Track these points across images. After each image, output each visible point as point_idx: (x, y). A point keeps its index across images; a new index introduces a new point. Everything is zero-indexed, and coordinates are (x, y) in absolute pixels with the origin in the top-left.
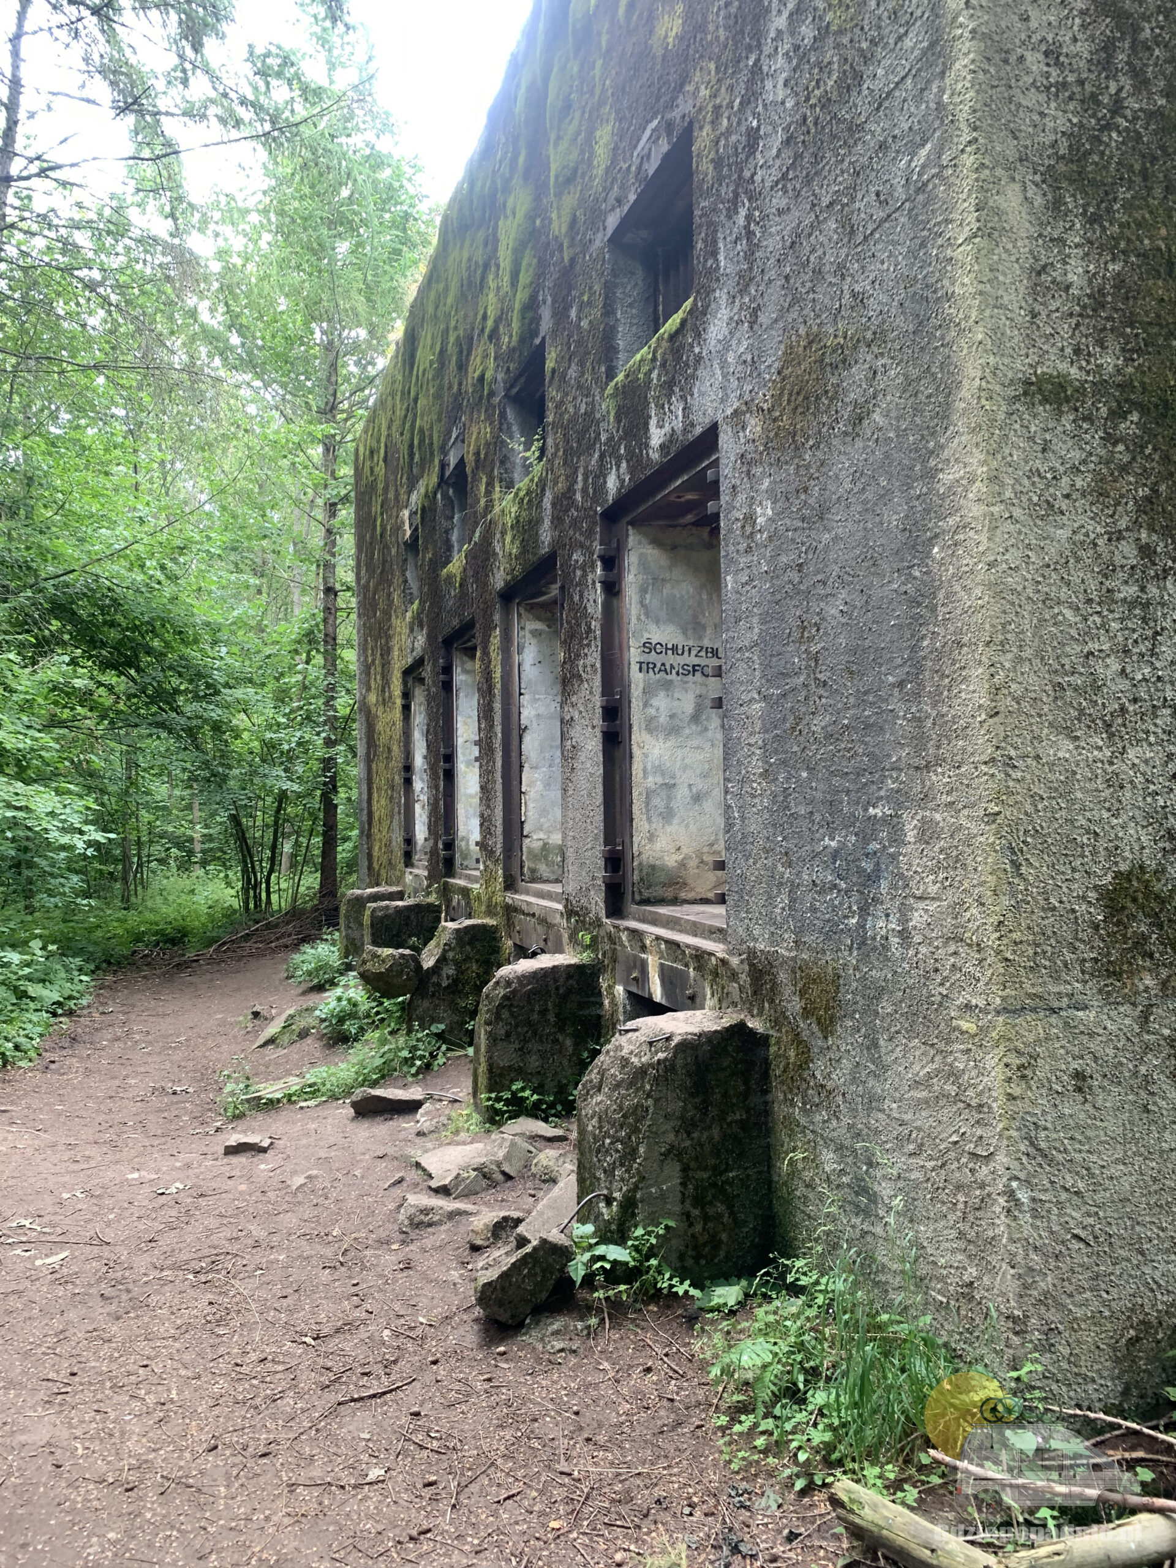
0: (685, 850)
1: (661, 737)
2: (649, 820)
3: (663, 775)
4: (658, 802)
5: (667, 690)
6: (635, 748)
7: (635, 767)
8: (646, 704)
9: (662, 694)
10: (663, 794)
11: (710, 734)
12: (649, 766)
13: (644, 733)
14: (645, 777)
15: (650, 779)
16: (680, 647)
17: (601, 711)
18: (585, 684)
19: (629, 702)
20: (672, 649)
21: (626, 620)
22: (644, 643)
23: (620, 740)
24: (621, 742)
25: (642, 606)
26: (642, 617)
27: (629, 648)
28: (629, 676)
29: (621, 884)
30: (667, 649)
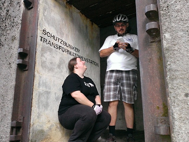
0: (51, 122)
1: (47, 70)
2: (39, 107)
3: (46, 87)
4: (43, 99)
5: (50, 52)
6: (36, 73)
7: (35, 81)
8: (42, 55)
9: (48, 53)
10: (45, 96)
11: (63, 73)
12: (41, 83)
13: (40, 67)
15: (41, 88)
16: (56, 37)
17: (17, 55)
18: (6, 46)
19: (36, 52)
20: (53, 37)
21: (37, 18)
22: (44, 30)
23: (27, 69)
24: (27, 70)
25: (44, 15)
26: (43, 19)
27: (37, 29)
28: (36, 41)
29: (20, 140)
30: (51, 36)
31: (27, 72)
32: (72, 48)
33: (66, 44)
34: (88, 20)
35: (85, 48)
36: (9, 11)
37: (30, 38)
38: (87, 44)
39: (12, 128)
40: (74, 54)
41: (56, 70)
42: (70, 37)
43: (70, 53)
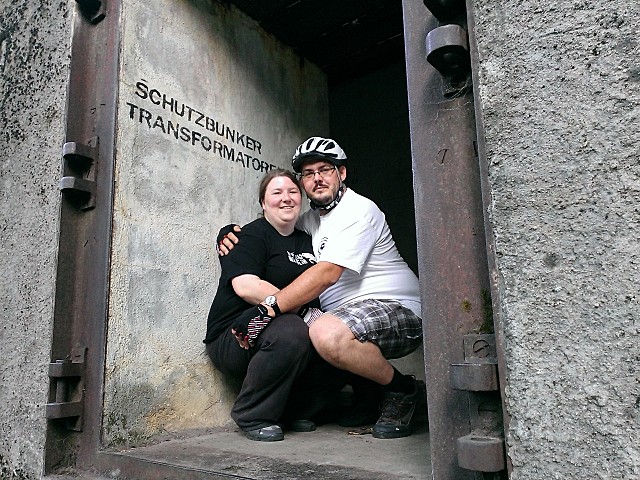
0: (174, 362)
1: (154, 208)
2: (132, 319)
3: (154, 258)
4: (144, 293)
5: (164, 151)
6: (118, 216)
7: (116, 242)
8: (136, 162)
9: (157, 154)
10: (153, 284)
11: (208, 216)
12: (137, 245)
13: (132, 198)
14: (130, 257)
15: (137, 261)
16: (180, 106)
17: (61, 164)
18: (32, 139)
19: (115, 152)
20: (172, 104)
21: (116, 47)
22: (139, 84)
23: (91, 205)
24: (92, 208)
25: (138, 38)
26: (137, 51)
27: (118, 81)
28: (116, 118)
29: (77, 417)
30: (165, 102)
31: (91, 214)
32: (236, 138)
33: (215, 127)
34: (289, 51)
35: (280, 137)
36: (39, 34)
37: (98, 111)
38: (286, 125)
39: (54, 381)
40: (245, 158)
41: (184, 208)
42: (227, 104)
43: (231, 155)
